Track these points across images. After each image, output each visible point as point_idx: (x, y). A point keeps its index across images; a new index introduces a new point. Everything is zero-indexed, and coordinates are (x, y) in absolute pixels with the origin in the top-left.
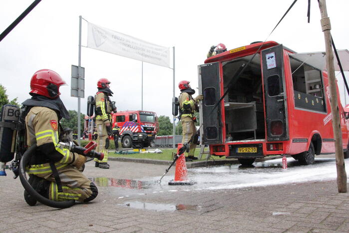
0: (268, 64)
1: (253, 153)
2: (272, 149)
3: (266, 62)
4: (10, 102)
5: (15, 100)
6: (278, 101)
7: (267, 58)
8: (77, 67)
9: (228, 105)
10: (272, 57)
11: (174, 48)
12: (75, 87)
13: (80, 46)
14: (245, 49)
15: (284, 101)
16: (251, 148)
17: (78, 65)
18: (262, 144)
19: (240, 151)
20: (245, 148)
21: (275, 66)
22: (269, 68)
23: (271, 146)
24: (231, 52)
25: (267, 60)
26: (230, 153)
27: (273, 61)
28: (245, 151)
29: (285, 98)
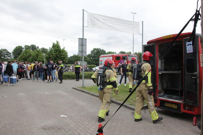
0: (187, 49)
1: (175, 108)
2: (187, 109)
3: (186, 48)
4: (62, 49)
5: (64, 48)
6: (193, 77)
7: (187, 45)
8: (82, 39)
9: (161, 73)
10: (190, 45)
11: (143, 22)
12: (81, 50)
13: (83, 26)
14: (172, 37)
15: (196, 78)
16: (173, 105)
17: (82, 38)
18: (180, 104)
19: (167, 105)
20: (170, 104)
21: (192, 51)
22: (188, 52)
23: (186, 107)
24: (163, 38)
25: (187, 46)
26: (160, 105)
27: (191, 48)
28: (169, 106)
29: (198, 76)
